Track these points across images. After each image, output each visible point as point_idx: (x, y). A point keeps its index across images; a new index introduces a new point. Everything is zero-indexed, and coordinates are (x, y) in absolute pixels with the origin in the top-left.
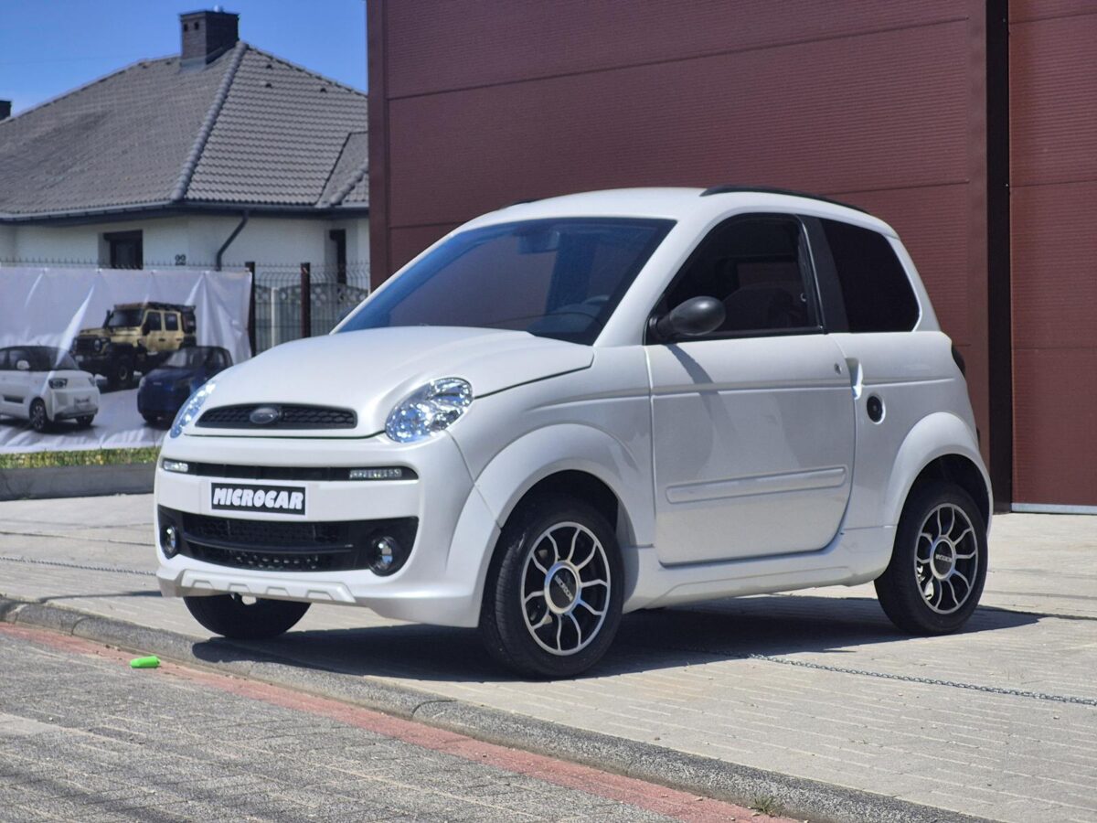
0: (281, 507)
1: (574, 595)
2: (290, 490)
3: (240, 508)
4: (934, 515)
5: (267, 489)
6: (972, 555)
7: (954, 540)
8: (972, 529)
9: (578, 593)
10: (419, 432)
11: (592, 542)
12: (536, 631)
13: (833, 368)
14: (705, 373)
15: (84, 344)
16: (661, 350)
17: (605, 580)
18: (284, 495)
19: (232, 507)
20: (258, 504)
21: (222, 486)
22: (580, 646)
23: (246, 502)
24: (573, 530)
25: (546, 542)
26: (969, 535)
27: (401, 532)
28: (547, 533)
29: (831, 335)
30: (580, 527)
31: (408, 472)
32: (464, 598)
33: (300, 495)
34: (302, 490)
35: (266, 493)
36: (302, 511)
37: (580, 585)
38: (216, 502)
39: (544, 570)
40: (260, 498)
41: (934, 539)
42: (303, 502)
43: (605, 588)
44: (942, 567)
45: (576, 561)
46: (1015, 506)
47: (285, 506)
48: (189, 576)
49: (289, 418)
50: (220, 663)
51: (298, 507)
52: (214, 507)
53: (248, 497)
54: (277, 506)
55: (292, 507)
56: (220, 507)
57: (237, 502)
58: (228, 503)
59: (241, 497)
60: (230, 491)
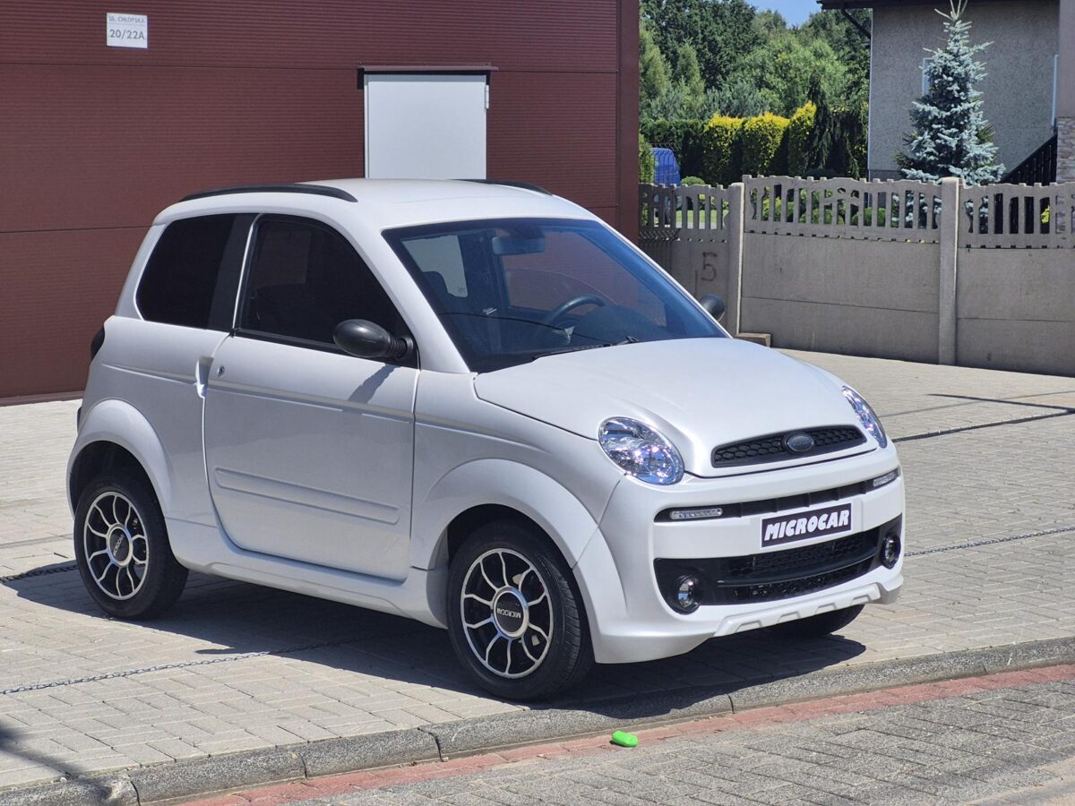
2: (839, 509)
3: (795, 538)
5: (818, 513)
18: (834, 515)
19: (786, 539)
20: (811, 529)
21: (773, 521)
23: (800, 531)
33: (847, 512)
34: (848, 507)
35: (819, 519)
36: (848, 527)
38: (767, 538)
40: (814, 523)
42: (849, 518)
47: (835, 526)
48: (730, 622)
49: (819, 443)
50: (674, 712)
51: (846, 523)
52: (765, 544)
53: (801, 525)
54: (829, 527)
55: (841, 524)
56: (772, 542)
57: (790, 533)
58: (781, 536)
59: (795, 528)
60: (784, 523)
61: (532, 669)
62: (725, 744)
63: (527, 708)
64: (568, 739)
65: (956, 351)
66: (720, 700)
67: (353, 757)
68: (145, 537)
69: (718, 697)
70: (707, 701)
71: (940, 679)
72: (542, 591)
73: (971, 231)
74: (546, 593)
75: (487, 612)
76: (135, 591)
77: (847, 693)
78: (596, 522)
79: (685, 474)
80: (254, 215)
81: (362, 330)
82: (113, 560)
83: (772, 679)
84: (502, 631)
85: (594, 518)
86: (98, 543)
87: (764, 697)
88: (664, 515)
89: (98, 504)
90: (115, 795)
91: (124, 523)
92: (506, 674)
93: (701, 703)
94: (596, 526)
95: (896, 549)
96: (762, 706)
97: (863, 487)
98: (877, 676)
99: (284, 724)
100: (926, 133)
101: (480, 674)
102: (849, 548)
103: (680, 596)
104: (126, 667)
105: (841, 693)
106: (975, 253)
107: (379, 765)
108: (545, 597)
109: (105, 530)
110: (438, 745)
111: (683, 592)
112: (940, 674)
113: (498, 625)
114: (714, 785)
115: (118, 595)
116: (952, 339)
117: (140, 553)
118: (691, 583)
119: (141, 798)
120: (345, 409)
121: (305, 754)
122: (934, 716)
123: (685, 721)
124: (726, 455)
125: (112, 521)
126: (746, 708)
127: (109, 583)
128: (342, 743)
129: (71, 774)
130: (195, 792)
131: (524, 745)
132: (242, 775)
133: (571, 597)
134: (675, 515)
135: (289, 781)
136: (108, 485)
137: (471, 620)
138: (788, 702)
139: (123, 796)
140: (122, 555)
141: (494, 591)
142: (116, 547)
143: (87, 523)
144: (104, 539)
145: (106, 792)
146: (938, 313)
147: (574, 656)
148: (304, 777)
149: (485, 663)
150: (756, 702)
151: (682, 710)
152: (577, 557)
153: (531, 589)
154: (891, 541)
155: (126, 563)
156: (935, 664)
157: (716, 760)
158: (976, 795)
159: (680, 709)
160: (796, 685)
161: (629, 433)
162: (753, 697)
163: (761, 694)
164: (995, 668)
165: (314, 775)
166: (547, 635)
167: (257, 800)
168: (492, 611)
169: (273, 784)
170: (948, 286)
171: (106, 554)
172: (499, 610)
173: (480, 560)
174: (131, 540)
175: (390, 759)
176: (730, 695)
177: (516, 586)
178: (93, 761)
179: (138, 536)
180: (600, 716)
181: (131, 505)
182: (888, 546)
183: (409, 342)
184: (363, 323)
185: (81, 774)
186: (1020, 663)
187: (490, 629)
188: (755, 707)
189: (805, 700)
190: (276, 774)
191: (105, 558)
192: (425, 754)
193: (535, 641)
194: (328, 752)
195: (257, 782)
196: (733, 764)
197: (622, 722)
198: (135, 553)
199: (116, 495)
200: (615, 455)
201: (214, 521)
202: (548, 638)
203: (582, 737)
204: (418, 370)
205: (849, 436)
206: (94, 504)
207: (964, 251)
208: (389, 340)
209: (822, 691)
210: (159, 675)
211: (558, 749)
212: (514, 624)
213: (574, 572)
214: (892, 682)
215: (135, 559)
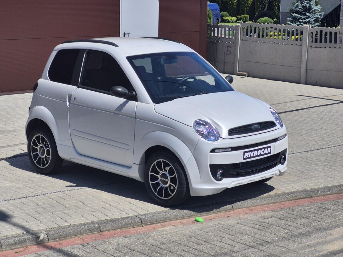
2: (267, 148)
3: (253, 157)
5: (261, 149)
18: (266, 149)
19: (251, 157)
20: (259, 154)
21: (247, 152)
23: (255, 155)
33: (270, 148)
34: (270, 147)
35: (261, 151)
40: (260, 152)
42: (271, 150)
47: (266, 153)
48: (233, 183)
49: (262, 127)
50: (215, 210)
51: (270, 152)
52: (244, 159)
53: (256, 153)
54: (264, 153)
55: (268, 152)
56: (246, 158)
57: (252, 155)
58: (249, 156)
59: (253, 154)
60: (250, 153)
61: (171, 197)
62: (231, 222)
63: (169, 209)
64: (181, 219)
65: (306, 79)
66: (229, 206)
67: (115, 225)
68: (50, 149)
69: (229, 205)
70: (225, 207)
71: (297, 199)
72: (175, 173)
73: (312, 42)
74: (176, 174)
75: (157, 178)
76: (47, 166)
77: (268, 204)
78: (192, 152)
79: (220, 138)
80: (86, 50)
81: (119, 89)
82: (40, 155)
83: (245, 199)
84: (162, 185)
85: (191, 151)
86: (35, 150)
87: (243, 205)
88: (213, 151)
89: (35, 138)
90: (41, 238)
91: (43, 144)
92: (163, 198)
93: (223, 207)
94: (192, 154)
95: (285, 159)
96: (242, 208)
97: (275, 140)
98: (278, 198)
99: (94, 214)
100: (299, 2)
101: (155, 198)
102: (270, 159)
103: (218, 176)
104: (44, 192)
105: (266, 204)
106: (313, 49)
107: (123, 228)
108: (175, 175)
109: (37, 146)
110: (141, 221)
111: (218, 174)
112: (297, 197)
113: (160, 183)
114: (227, 237)
115: (41, 166)
116: (305, 76)
117: (48, 154)
118: (221, 172)
119: (49, 239)
120: (113, 113)
121: (100, 225)
122: (295, 213)
123: (218, 213)
124: (233, 132)
125: (40, 143)
126: (237, 209)
127: (38, 162)
128: (112, 221)
129: (28, 231)
130: (66, 237)
131: (168, 221)
132: (81, 232)
133: (183, 175)
134: (216, 151)
135: (95, 233)
136: (38, 132)
137: (152, 181)
138: (250, 207)
139: (44, 238)
140: (43, 154)
141: (160, 172)
142: (41, 152)
143: (32, 144)
144: (37, 149)
145: (38, 237)
146: (301, 68)
147: (184, 193)
148: (100, 232)
149: (156, 194)
150: (240, 207)
151: (217, 210)
152: (185, 163)
153: (171, 172)
154: (283, 156)
155: (44, 157)
156: (296, 194)
157: (227, 228)
158: (307, 241)
159: (216, 209)
160: (253, 201)
161: (203, 124)
162: (239, 205)
163: (242, 204)
164: (315, 195)
165: (103, 231)
166: (176, 186)
167: (85, 240)
168: (159, 178)
169: (90, 234)
170: (304, 59)
171: (38, 154)
172: (161, 178)
173: (155, 162)
174: (45, 150)
175: (126, 226)
176: (232, 205)
177: (166, 171)
178: (34, 227)
179: (48, 149)
180: (192, 212)
181: (46, 139)
182: (282, 158)
183: (134, 93)
184: (120, 87)
185: (31, 231)
186: (322, 194)
187: (158, 184)
188: (240, 209)
189: (256, 206)
190: (91, 231)
191: (37, 155)
192: (137, 224)
193: (172, 188)
194: (107, 224)
195: (85, 234)
196: (232, 229)
197: (198, 213)
198: (47, 154)
199: (41, 135)
200: (198, 131)
201: (72, 146)
202: (176, 188)
203: (186, 218)
204: (137, 102)
205: (271, 124)
206: (34, 138)
207: (309, 48)
208: (128, 93)
209: (261, 203)
210: (54, 195)
211: (178, 223)
212: (166, 183)
213: (185, 168)
214: (283, 200)
215: (47, 156)
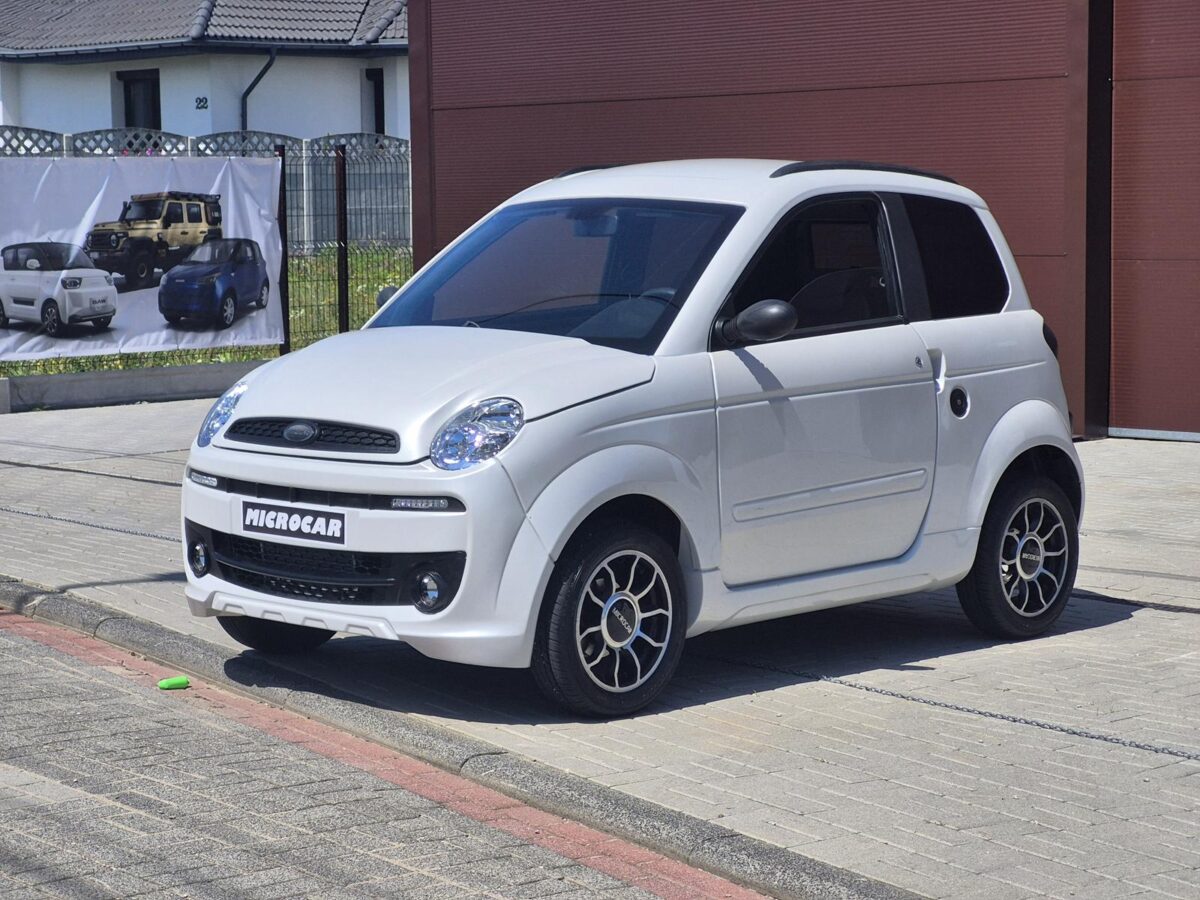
0: (318, 533)
1: (633, 627)
2: (328, 516)
3: (274, 531)
4: (1022, 512)
5: (303, 513)
6: (1062, 551)
7: (1042, 537)
8: (1062, 524)
9: (637, 625)
10: (467, 459)
11: (653, 569)
12: (592, 669)
13: (914, 361)
14: (775, 379)
15: (98, 239)
16: (727, 357)
17: (667, 610)
18: (321, 521)
19: (265, 529)
20: (294, 528)
21: (254, 506)
22: (640, 682)
23: (282, 526)
24: (633, 557)
25: (603, 573)
26: (1059, 531)
27: (448, 567)
28: (604, 564)
29: (913, 324)
30: (640, 555)
31: (454, 504)
32: (516, 637)
33: (338, 523)
34: (341, 517)
35: (302, 517)
36: (341, 540)
37: (640, 616)
38: (248, 522)
39: (601, 603)
40: (296, 523)
41: (1020, 536)
42: (342, 530)
43: (667, 617)
44: (1028, 566)
45: (635, 590)
46: (1112, 431)
47: (323, 533)
48: (220, 598)
50: (254, 687)
51: (337, 535)
52: (246, 527)
53: (282, 520)
54: (314, 532)
55: (330, 534)
56: (254, 528)
57: (270, 524)
58: (261, 525)
59: (275, 520)
60: (263, 512)
66: (283, 693)
69: (285, 689)
70: (277, 689)
176: (292, 692)
205: (378, 442)
